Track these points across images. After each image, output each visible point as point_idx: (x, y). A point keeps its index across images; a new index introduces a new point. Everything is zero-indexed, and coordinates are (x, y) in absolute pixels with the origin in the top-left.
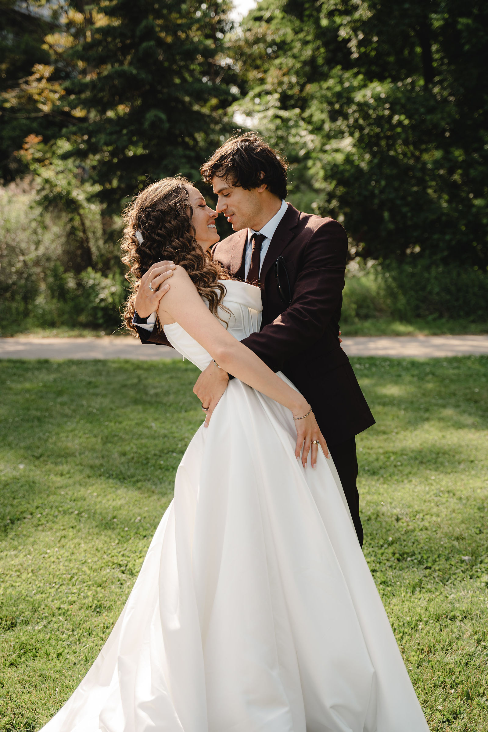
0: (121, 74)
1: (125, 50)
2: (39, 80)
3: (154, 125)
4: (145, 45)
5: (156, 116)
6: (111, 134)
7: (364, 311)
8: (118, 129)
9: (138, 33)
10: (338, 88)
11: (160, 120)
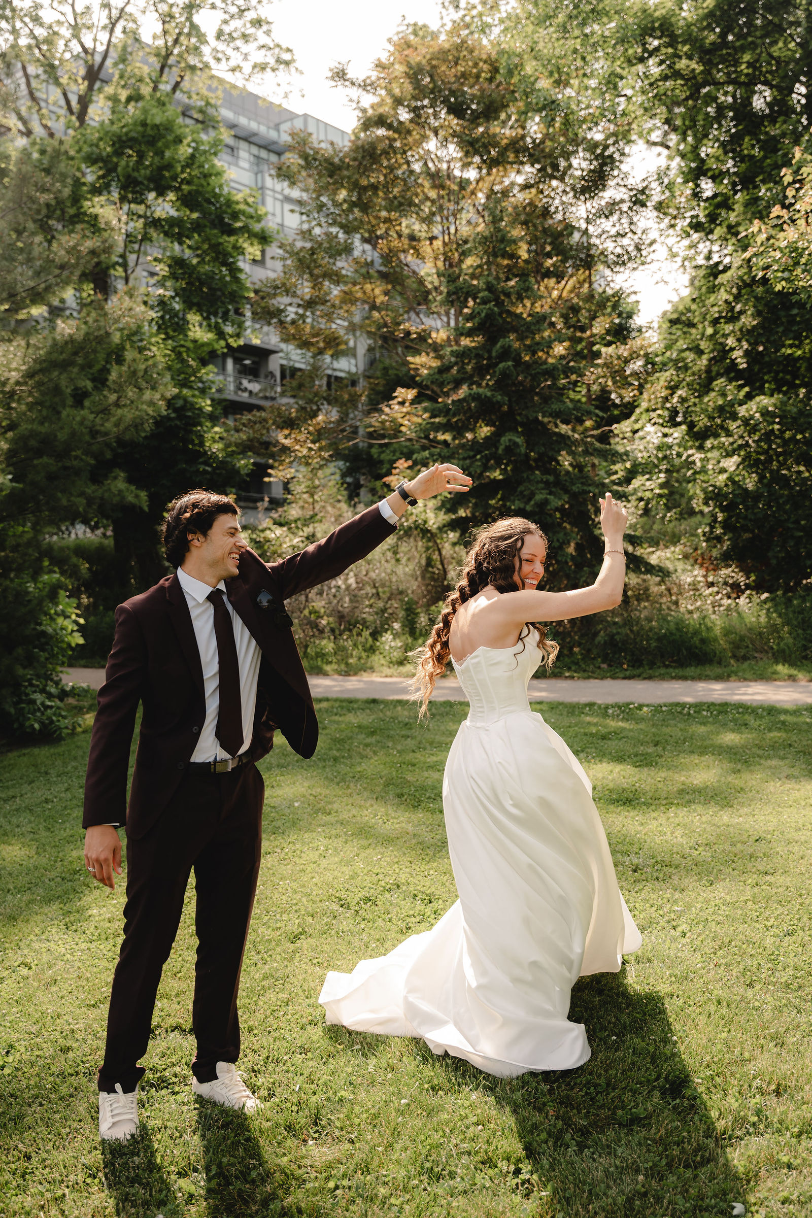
0: (476, 397)
1: (481, 371)
2: (402, 403)
3: (509, 450)
4: (501, 365)
5: (510, 440)
6: (464, 459)
7: (742, 652)
8: (472, 453)
9: (494, 354)
10: (720, 402)
11: (516, 444)
